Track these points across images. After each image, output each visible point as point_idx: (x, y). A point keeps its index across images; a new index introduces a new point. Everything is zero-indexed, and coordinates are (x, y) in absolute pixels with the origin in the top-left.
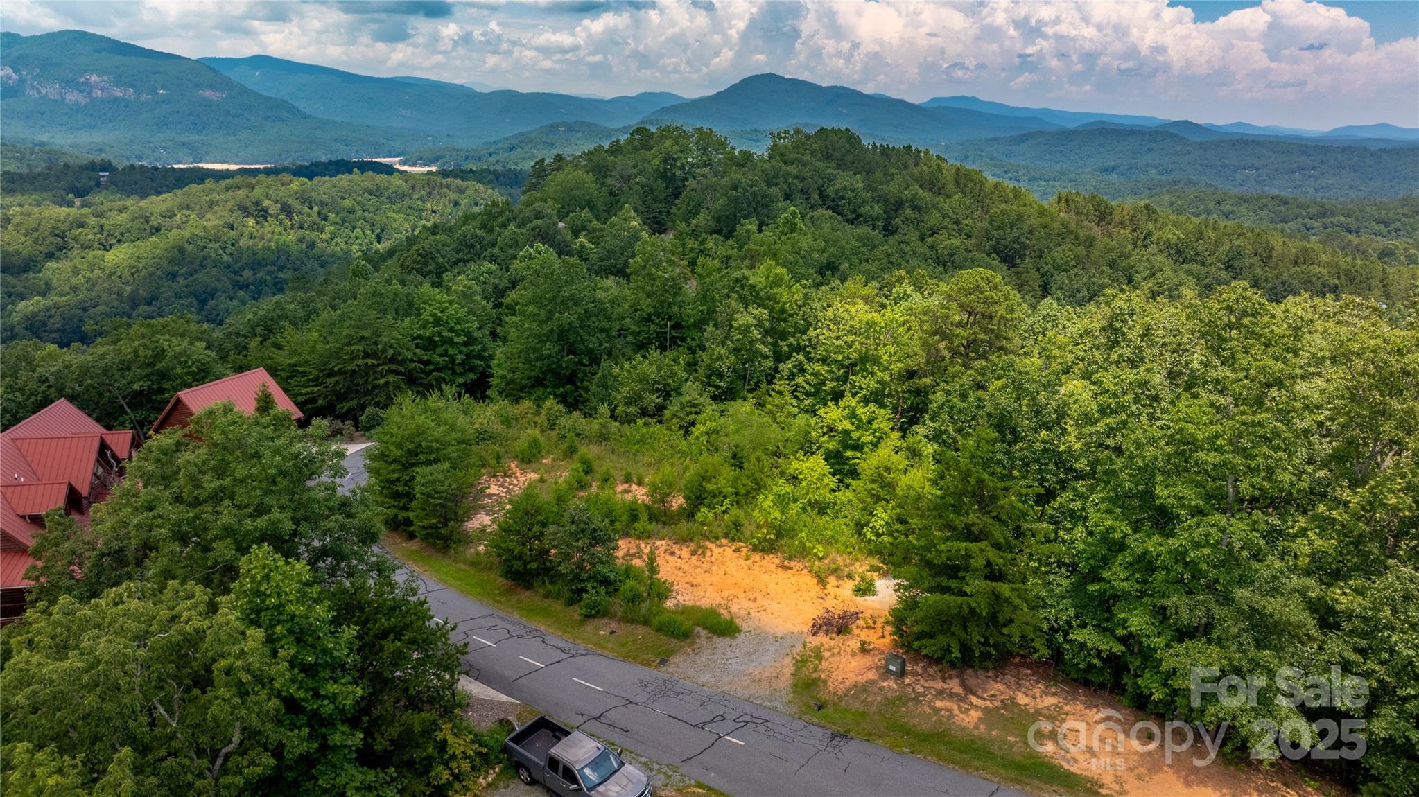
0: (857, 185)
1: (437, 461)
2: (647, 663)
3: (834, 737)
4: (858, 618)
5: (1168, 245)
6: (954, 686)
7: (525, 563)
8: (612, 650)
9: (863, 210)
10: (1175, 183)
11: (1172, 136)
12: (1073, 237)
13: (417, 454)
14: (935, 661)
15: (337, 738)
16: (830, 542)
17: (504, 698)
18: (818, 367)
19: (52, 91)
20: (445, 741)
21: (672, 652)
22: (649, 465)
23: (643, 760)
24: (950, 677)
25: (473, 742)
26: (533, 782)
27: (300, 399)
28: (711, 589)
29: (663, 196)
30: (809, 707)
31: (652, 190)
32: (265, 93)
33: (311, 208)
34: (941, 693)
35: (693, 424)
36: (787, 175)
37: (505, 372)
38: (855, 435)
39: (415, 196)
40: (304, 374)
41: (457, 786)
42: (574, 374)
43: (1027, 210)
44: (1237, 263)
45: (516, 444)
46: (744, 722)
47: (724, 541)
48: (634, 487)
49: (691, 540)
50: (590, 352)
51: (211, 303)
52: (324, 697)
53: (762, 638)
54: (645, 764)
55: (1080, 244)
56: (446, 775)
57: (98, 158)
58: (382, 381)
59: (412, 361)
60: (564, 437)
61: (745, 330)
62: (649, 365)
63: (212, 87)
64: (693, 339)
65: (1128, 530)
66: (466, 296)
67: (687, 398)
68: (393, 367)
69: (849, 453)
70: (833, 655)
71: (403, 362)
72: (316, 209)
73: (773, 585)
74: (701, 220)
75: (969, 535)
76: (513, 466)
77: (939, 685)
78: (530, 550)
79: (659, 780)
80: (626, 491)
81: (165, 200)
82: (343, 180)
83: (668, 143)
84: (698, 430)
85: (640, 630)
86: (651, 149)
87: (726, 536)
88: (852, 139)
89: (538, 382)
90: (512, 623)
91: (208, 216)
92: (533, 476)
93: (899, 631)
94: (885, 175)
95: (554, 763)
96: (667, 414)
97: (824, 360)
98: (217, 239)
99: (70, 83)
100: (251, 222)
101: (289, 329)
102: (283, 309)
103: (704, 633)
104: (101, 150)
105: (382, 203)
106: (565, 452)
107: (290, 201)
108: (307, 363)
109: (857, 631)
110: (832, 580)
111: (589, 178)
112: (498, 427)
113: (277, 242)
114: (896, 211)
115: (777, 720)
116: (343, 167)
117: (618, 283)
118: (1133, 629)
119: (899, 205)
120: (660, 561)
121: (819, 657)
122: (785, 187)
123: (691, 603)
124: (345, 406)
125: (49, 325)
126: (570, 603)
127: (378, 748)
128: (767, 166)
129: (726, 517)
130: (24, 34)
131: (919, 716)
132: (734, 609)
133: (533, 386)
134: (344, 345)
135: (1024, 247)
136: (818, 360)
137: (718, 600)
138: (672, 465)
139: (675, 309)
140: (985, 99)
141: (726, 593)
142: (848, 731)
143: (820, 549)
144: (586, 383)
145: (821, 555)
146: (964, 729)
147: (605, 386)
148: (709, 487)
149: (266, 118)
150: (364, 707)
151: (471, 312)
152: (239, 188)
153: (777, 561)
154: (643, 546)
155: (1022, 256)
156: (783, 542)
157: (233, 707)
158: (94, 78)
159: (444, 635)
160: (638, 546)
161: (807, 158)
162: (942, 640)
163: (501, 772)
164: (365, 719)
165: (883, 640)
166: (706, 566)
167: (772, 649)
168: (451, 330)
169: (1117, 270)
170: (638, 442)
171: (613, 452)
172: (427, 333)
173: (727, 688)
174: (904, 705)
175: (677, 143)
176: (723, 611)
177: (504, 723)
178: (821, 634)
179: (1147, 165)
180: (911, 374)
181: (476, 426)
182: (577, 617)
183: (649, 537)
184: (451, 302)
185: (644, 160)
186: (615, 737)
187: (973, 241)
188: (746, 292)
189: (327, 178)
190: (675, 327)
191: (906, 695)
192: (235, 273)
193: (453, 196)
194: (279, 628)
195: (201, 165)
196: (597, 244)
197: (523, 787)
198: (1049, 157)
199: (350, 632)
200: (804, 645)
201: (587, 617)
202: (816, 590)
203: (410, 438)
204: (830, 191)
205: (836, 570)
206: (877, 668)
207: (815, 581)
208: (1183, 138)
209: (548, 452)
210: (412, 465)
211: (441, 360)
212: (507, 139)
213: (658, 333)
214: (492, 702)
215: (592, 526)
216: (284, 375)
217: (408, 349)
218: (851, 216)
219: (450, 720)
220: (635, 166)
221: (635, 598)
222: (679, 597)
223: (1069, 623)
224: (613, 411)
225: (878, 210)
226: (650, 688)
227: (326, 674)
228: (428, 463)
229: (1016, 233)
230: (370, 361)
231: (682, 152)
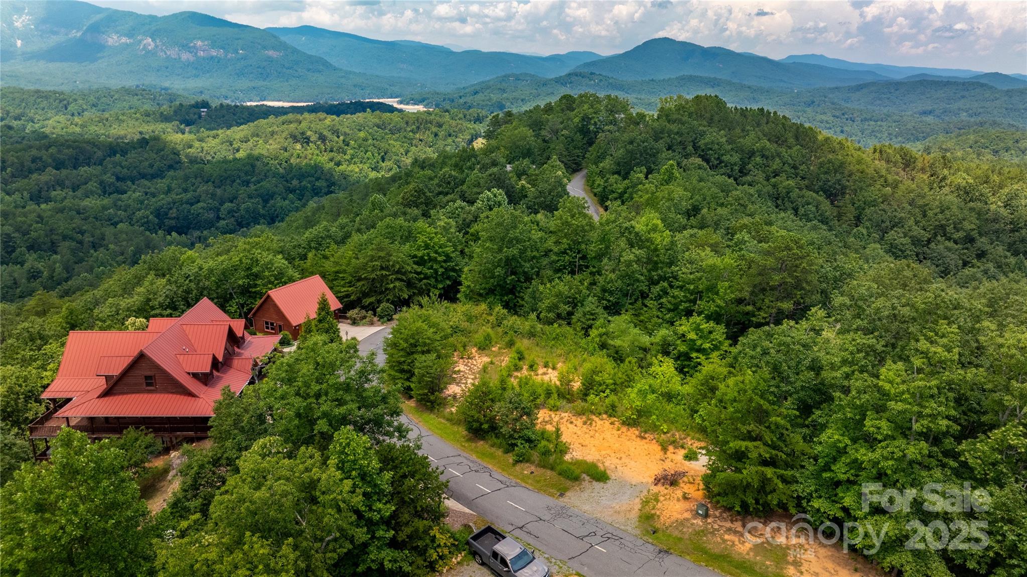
0: (721, 140)
1: (428, 352)
2: (552, 495)
3: (660, 551)
4: (684, 476)
5: (958, 188)
6: (738, 525)
7: (481, 424)
8: (532, 485)
9: (724, 158)
10: (981, 124)
11: (982, 85)
12: (882, 180)
13: (416, 346)
14: (729, 509)
15: (379, 533)
16: (673, 422)
17: (467, 510)
18: (676, 292)
19: (173, 53)
20: (435, 536)
21: (567, 489)
22: (560, 356)
23: (546, 556)
24: (736, 521)
25: (450, 537)
26: (483, 564)
27: (339, 295)
28: (593, 449)
29: (580, 144)
30: (647, 531)
31: (573, 140)
32: (309, 53)
33: (338, 137)
34: (729, 530)
35: (590, 327)
36: (670, 133)
37: (469, 283)
38: (699, 343)
39: (409, 129)
40: (343, 279)
41: (441, 562)
42: (514, 287)
43: (849, 159)
44: (1014, 203)
45: (476, 336)
46: (608, 538)
47: (605, 416)
48: (550, 370)
49: (584, 414)
50: (525, 273)
51: (272, 202)
52: (375, 511)
53: (623, 484)
54: (547, 558)
55: (887, 185)
56: (435, 556)
57: (200, 99)
58: (391, 286)
59: (411, 272)
60: (506, 333)
61: (629, 264)
62: (564, 285)
63: (274, 48)
64: (594, 267)
65: (849, 442)
66: (446, 229)
67: (588, 309)
68: (399, 276)
69: (694, 355)
70: (665, 500)
71: (404, 274)
72: (342, 138)
73: (633, 449)
74: (607, 164)
75: (750, 437)
76: (473, 351)
77: (728, 524)
78: (484, 416)
79: (554, 569)
80: (545, 374)
81: (242, 130)
82: (359, 117)
83: (586, 106)
84: (594, 333)
85: (549, 473)
86: (573, 110)
87: (606, 413)
88: (719, 103)
89: (491, 292)
90: (472, 462)
91: (270, 142)
92: (486, 359)
93: (707, 488)
94: (743, 130)
95: (495, 555)
96: (574, 319)
97: (681, 287)
98: (276, 158)
99: (185, 47)
100: (298, 146)
101: (334, 246)
102: (328, 231)
103: (587, 478)
104: (201, 92)
105: (386, 134)
106: (507, 344)
107: (325, 133)
108: (345, 271)
109: (682, 485)
110: (671, 448)
111: (530, 133)
112: (465, 325)
113: (315, 161)
114: (750, 158)
115: (627, 538)
116: (360, 107)
117: (546, 216)
118: (845, 504)
119: (752, 154)
120: (563, 428)
121: (657, 500)
122: (669, 141)
123: (581, 458)
124: (367, 301)
125: (169, 215)
126: (507, 452)
127: (400, 539)
128: (656, 124)
129: (607, 400)
130: (159, 15)
131: (713, 543)
132: (607, 464)
133: (487, 294)
134: (368, 261)
135: (844, 188)
136: (678, 287)
137: (598, 457)
138: (575, 356)
139: (583, 246)
140: (831, 56)
141: (603, 453)
142: (670, 549)
143: (665, 427)
144: (522, 294)
145: (665, 430)
146: (740, 554)
147: (534, 298)
148: (597, 379)
149: (309, 70)
150: (394, 515)
151: (449, 240)
152: (291, 122)
153: (637, 433)
154: (553, 416)
155: (843, 194)
156: (642, 420)
157: (336, 519)
158: (199, 43)
159: (436, 477)
160: (550, 416)
161: (685, 118)
162: (731, 498)
163: (465, 556)
164: (393, 522)
165: (697, 493)
166: (592, 433)
167: (629, 492)
168: (436, 252)
169: (915, 207)
170: (554, 339)
171: (537, 345)
172: (420, 254)
173: (599, 515)
174: (705, 535)
175: (592, 106)
176: (600, 465)
177: (467, 527)
178: (660, 485)
179: (959, 109)
180: (740, 301)
181: (451, 323)
182: (511, 461)
183: (557, 410)
184: (436, 233)
185: (569, 119)
186: (531, 540)
187: (806, 182)
188: (632, 237)
189: (349, 116)
190: (581, 258)
191: (707, 529)
192: (287, 181)
193: (434, 129)
194: (354, 472)
195: (265, 103)
196: (534, 186)
197: (477, 565)
198: (878, 102)
199: (388, 475)
200: (648, 492)
201: (517, 462)
202: (660, 454)
203: (412, 336)
204: (702, 143)
205: (674, 442)
206: (692, 511)
207: (660, 448)
208: (992, 87)
209: (496, 343)
210: (413, 353)
211: (429, 272)
212: (473, 85)
213: (570, 262)
214: (461, 512)
215: (523, 406)
216: (330, 278)
217: (408, 265)
218: (716, 162)
219: (439, 525)
220: (562, 123)
221: (546, 453)
222: (574, 453)
223: (811, 495)
224: (538, 317)
225: (736, 158)
226: (552, 512)
227: (375, 498)
228: (423, 353)
229: (838, 176)
230: (384, 272)
231: (595, 113)
